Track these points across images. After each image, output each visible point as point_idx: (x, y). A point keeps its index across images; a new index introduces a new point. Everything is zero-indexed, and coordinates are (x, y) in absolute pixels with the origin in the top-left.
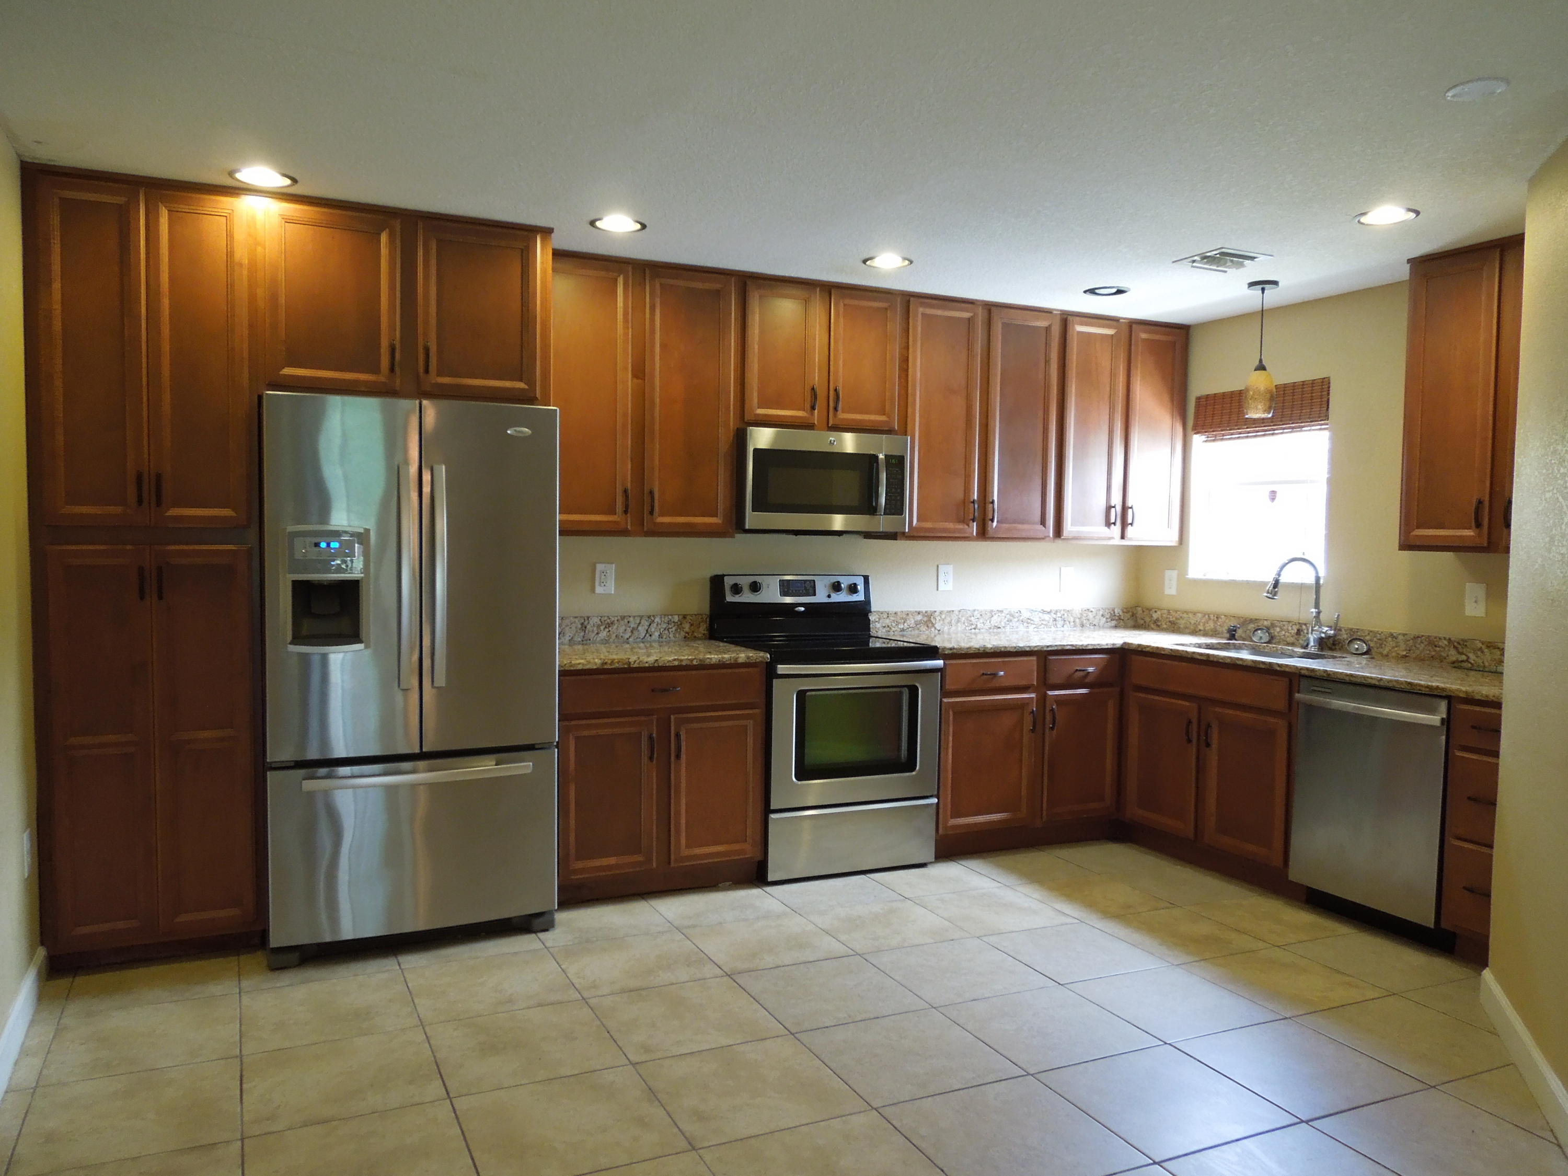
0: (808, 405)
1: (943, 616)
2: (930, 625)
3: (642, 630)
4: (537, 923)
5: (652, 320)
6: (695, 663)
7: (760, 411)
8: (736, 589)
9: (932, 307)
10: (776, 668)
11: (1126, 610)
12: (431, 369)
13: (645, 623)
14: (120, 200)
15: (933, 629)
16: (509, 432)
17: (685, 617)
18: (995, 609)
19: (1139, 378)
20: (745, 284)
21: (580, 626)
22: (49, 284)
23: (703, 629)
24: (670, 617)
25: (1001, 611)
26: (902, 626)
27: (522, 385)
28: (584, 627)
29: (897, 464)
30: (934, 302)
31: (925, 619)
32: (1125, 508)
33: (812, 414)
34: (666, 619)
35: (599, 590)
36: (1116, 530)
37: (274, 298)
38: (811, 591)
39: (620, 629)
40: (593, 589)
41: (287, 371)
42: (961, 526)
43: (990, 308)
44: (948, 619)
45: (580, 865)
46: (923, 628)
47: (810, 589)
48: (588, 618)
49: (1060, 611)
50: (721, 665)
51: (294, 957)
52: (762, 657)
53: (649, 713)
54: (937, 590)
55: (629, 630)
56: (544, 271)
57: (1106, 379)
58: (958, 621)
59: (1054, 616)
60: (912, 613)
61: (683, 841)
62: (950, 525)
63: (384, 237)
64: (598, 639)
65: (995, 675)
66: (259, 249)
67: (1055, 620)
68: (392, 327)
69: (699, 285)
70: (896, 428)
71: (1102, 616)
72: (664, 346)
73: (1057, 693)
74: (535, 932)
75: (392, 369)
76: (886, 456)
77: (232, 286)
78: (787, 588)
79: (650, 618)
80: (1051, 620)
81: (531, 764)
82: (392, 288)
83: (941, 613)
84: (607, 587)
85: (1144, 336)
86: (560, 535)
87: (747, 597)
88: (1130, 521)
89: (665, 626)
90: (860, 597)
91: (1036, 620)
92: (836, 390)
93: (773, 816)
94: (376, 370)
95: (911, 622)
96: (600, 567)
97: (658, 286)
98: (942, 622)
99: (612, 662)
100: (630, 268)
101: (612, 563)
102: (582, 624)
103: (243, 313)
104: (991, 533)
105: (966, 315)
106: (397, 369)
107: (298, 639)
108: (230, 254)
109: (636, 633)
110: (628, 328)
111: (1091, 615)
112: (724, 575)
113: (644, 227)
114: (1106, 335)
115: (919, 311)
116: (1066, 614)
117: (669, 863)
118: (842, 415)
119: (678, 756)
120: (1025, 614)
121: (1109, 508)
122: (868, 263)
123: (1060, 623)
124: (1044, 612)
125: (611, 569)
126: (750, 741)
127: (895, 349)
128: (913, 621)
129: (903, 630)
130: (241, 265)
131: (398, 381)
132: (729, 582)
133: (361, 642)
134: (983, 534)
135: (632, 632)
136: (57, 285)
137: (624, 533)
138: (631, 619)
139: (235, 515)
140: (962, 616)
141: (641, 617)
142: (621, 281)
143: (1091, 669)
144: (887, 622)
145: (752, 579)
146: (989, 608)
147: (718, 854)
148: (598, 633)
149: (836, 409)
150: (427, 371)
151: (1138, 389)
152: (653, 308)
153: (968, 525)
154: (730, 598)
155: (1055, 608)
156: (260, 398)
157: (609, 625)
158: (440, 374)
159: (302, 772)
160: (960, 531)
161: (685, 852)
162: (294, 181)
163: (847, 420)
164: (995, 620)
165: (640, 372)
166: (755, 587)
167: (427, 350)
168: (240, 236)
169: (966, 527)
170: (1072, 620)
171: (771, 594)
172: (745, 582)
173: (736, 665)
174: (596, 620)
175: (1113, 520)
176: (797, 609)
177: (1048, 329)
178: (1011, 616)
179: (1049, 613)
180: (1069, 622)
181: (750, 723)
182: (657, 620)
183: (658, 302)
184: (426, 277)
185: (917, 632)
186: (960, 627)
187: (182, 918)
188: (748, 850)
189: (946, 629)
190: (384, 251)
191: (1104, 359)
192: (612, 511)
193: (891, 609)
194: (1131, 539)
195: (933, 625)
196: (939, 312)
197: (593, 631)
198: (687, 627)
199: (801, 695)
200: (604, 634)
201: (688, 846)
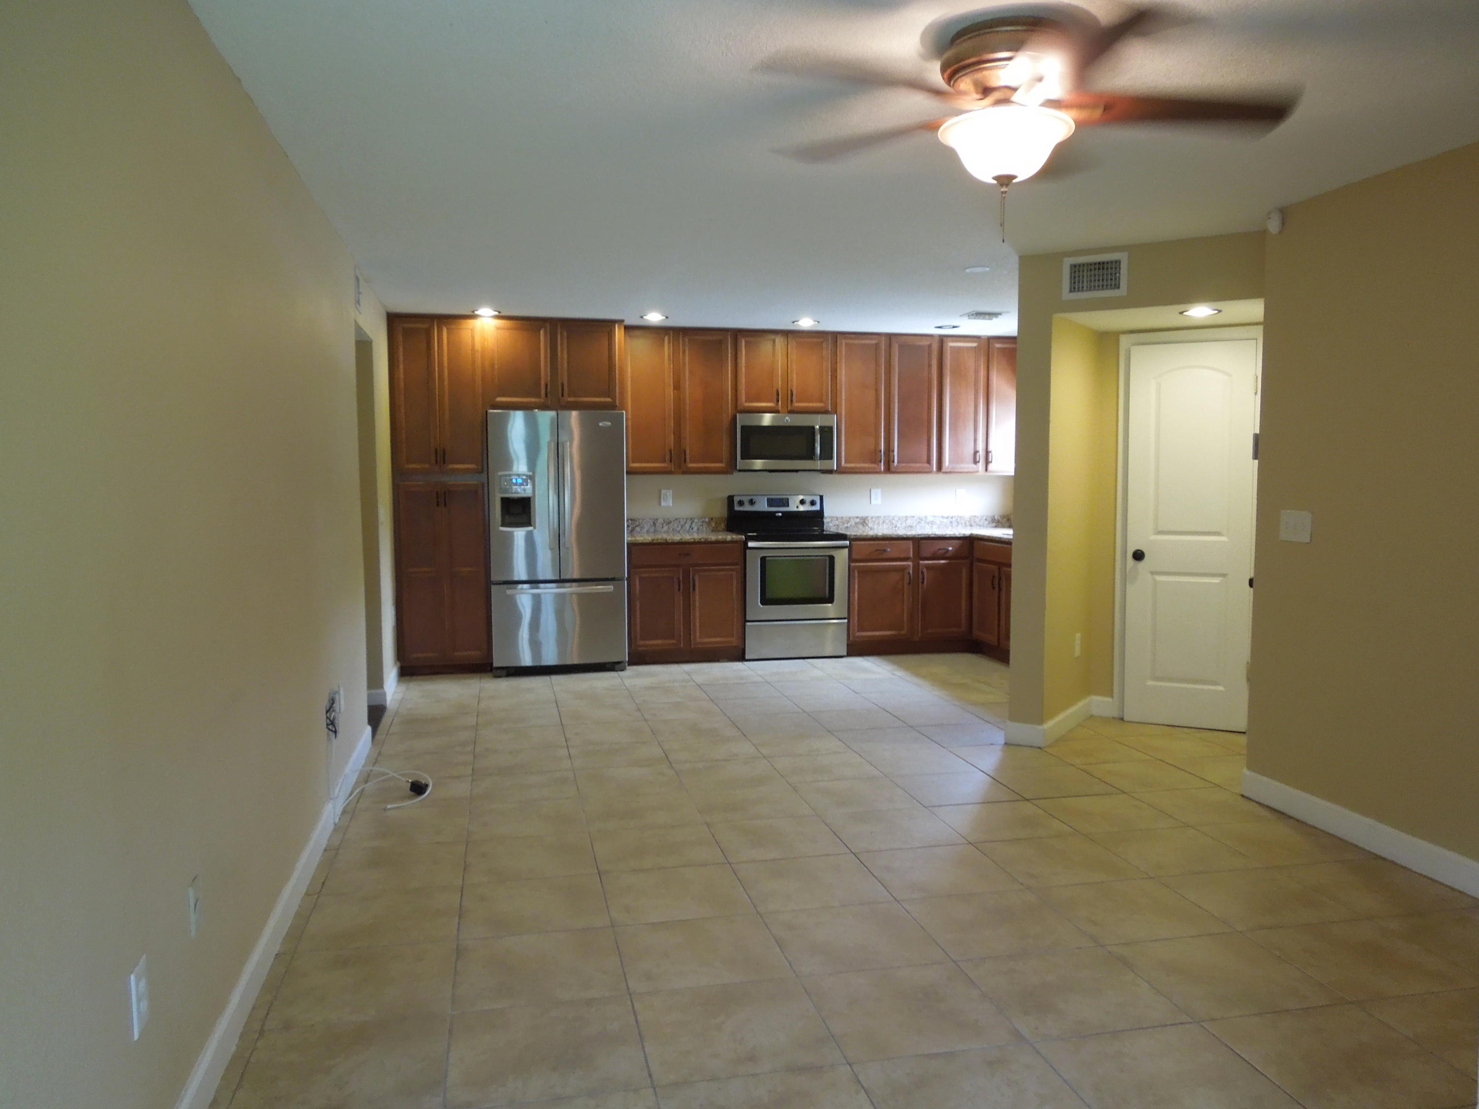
0: (775, 400)
1: (874, 519)
2: (865, 525)
3: (687, 526)
4: (617, 666)
5: (684, 359)
6: (702, 540)
7: (747, 404)
8: (741, 503)
9: (851, 338)
10: (747, 544)
11: (1003, 517)
12: (564, 394)
13: (689, 523)
14: (426, 326)
15: (867, 527)
16: (600, 424)
17: (712, 519)
18: (909, 515)
19: (995, 372)
20: (736, 335)
21: (652, 523)
22: (398, 366)
23: (723, 526)
24: (703, 519)
25: (913, 517)
26: (846, 525)
27: (608, 400)
28: (654, 524)
29: (827, 432)
30: (853, 336)
31: (862, 521)
32: (987, 452)
33: (777, 404)
34: (701, 520)
35: (663, 504)
36: (981, 466)
37: (493, 365)
38: (786, 504)
39: (675, 525)
40: (660, 504)
41: (499, 399)
42: (873, 465)
43: (890, 337)
44: (877, 521)
45: (642, 643)
46: (860, 526)
47: (786, 503)
48: (657, 519)
49: (955, 517)
50: (717, 542)
51: (504, 672)
52: (741, 538)
53: (678, 566)
54: (871, 503)
55: (680, 526)
56: (620, 341)
57: (971, 374)
58: (884, 522)
59: (951, 520)
60: (853, 518)
61: (698, 634)
62: (866, 465)
63: (542, 332)
64: (663, 531)
65: (885, 551)
66: (486, 343)
67: (951, 522)
68: (546, 374)
69: (711, 338)
70: (830, 410)
71: (986, 520)
72: (691, 372)
73: (926, 562)
74: (617, 671)
75: (546, 395)
76: (820, 427)
77: (475, 361)
78: (771, 502)
79: (692, 520)
80: (949, 522)
81: (612, 587)
82: (546, 357)
83: (872, 517)
84: (668, 501)
85: (998, 345)
86: (626, 473)
87: (747, 508)
88: (990, 460)
89: (700, 523)
90: (817, 508)
91: (938, 522)
92: (791, 391)
93: (748, 624)
94: (539, 396)
95: (852, 522)
96: (663, 492)
97: (687, 340)
98: (873, 523)
99: (658, 539)
100: (671, 332)
101: (670, 489)
102: (654, 522)
103: (479, 372)
104: (892, 469)
105: (874, 342)
106: (549, 395)
107: (503, 525)
108: (473, 346)
109: (684, 528)
110: (671, 364)
111: (977, 520)
112: (734, 496)
113: (667, 317)
114: (971, 348)
115: (843, 343)
116: (959, 519)
117: (691, 646)
118: (796, 404)
119: (694, 589)
120: (930, 519)
121: (976, 452)
122: (795, 323)
123: (955, 524)
124: (943, 517)
125: (670, 493)
126: (735, 583)
127: (827, 365)
128: (853, 523)
129: (847, 527)
130: (478, 351)
131: (549, 402)
132: (736, 499)
133: (531, 526)
134: (889, 470)
135: (682, 527)
136: (401, 366)
137: (670, 472)
138: (681, 520)
139: (476, 467)
140: (887, 519)
141: (687, 519)
142: (666, 338)
143: (950, 549)
144: (837, 523)
145: (750, 498)
146: (904, 515)
147: (716, 643)
148: (662, 527)
149: (792, 401)
150: (563, 395)
151: (995, 380)
152: (684, 352)
153: (878, 465)
154: (737, 508)
155: (951, 515)
156: (487, 412)
157: (669, 523)
158: (569, 396)
159: (506, 586)
160: (874, 468)
161: (698, 640)
162: (499, 312)
163: (799, 407)
164: (909, 522)
165: (677, 386)
166: (752, 502)
167: (563, 385)
168: (477, 338)
169: (877, 466)
170: (964, 522)
171: (763, 506)
172: (746, 499)
173: (725, 542)
174: (660, 521)
175: (978, 460)
176: (777, 514)
177: (930, 346)
178: (920, 520)
179: (947, 518)
180: (962, 524)
181: (734, 573)
182: (696, 520)
183: (687, 348)
184: (562, 351)
185: (856, 529)
186: (885, 526)
187: (458, 654)
188: (734, 641)
189: (876, 527)
190: (542, 338)
191: (970, 363)
192: (664, 462)
193: (839, 515)
194: (992, 472)
195: (867, 525)
196: (856, 342)
197: (660, 527)
198: (713, 524)
199: (763, 559)
200: (666, 528)
201: (700, 637)
